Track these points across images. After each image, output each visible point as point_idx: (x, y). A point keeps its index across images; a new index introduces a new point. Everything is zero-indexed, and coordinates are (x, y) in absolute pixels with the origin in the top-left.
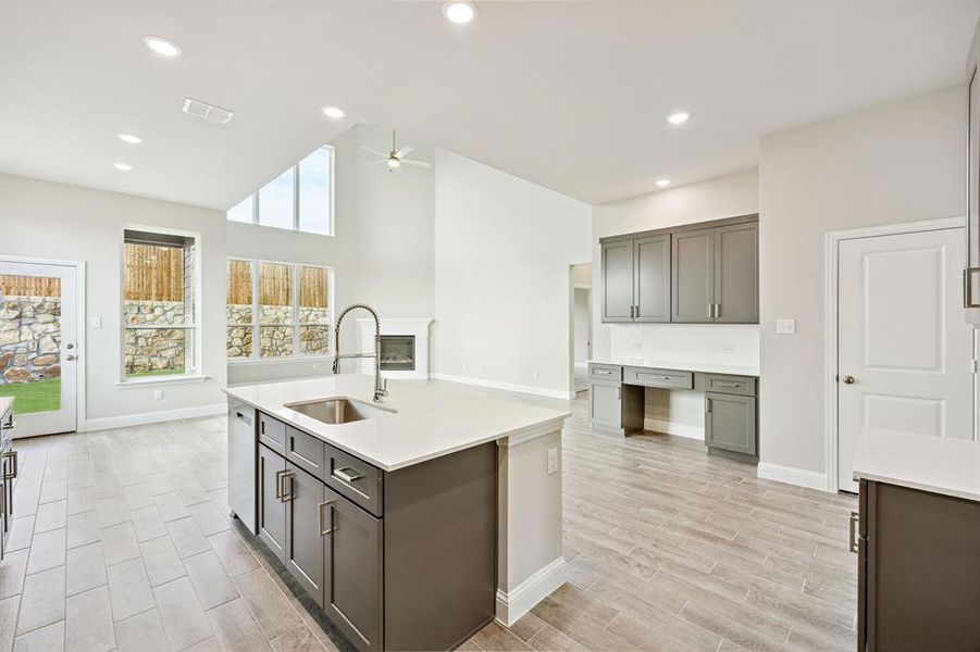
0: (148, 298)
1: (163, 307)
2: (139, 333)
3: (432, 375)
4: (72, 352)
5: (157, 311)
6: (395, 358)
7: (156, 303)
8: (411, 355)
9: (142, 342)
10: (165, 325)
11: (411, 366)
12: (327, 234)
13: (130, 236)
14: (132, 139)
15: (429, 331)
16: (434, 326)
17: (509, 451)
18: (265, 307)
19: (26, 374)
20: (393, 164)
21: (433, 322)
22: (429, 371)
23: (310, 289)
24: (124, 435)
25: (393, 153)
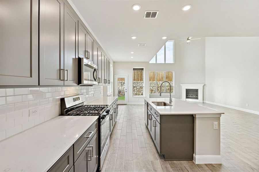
0: (138, 81)
1: (141, 82)
2: (137, 87)
3: (205, 101)
4: (126, 91)
5: (140, 83)
6: (192, 96)
7: (140, 82)
8: (197, 95)
9: (138, 89)
10: (141, 86)
11: (197, 98)
12: (172, 63)
13: (134, 69)
14: (132, 53)
15: (203, 88)
16: (205, 87)
17: (197, 119)
18: (160, 82)
19: (122, 94)
20: (188, 41)
21: (205, 85)
22: (203, 100)
23: (170, 77)
24: (133, 106)
25: (188, 38)
